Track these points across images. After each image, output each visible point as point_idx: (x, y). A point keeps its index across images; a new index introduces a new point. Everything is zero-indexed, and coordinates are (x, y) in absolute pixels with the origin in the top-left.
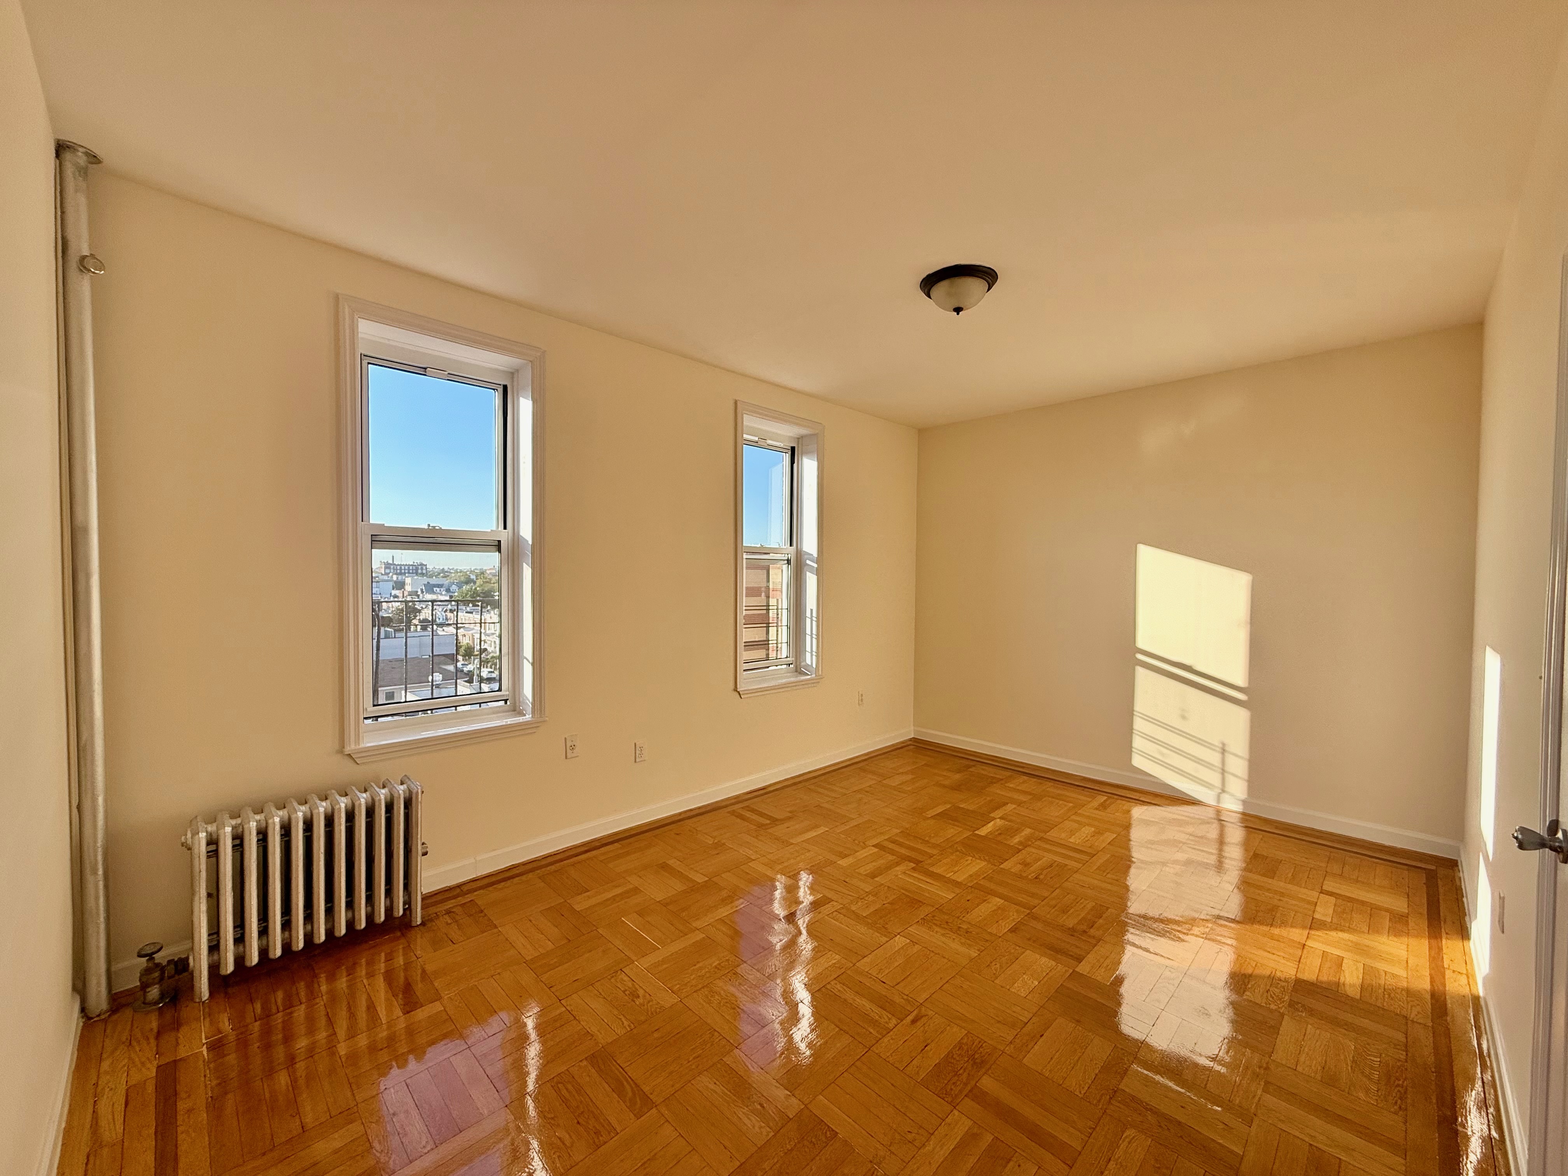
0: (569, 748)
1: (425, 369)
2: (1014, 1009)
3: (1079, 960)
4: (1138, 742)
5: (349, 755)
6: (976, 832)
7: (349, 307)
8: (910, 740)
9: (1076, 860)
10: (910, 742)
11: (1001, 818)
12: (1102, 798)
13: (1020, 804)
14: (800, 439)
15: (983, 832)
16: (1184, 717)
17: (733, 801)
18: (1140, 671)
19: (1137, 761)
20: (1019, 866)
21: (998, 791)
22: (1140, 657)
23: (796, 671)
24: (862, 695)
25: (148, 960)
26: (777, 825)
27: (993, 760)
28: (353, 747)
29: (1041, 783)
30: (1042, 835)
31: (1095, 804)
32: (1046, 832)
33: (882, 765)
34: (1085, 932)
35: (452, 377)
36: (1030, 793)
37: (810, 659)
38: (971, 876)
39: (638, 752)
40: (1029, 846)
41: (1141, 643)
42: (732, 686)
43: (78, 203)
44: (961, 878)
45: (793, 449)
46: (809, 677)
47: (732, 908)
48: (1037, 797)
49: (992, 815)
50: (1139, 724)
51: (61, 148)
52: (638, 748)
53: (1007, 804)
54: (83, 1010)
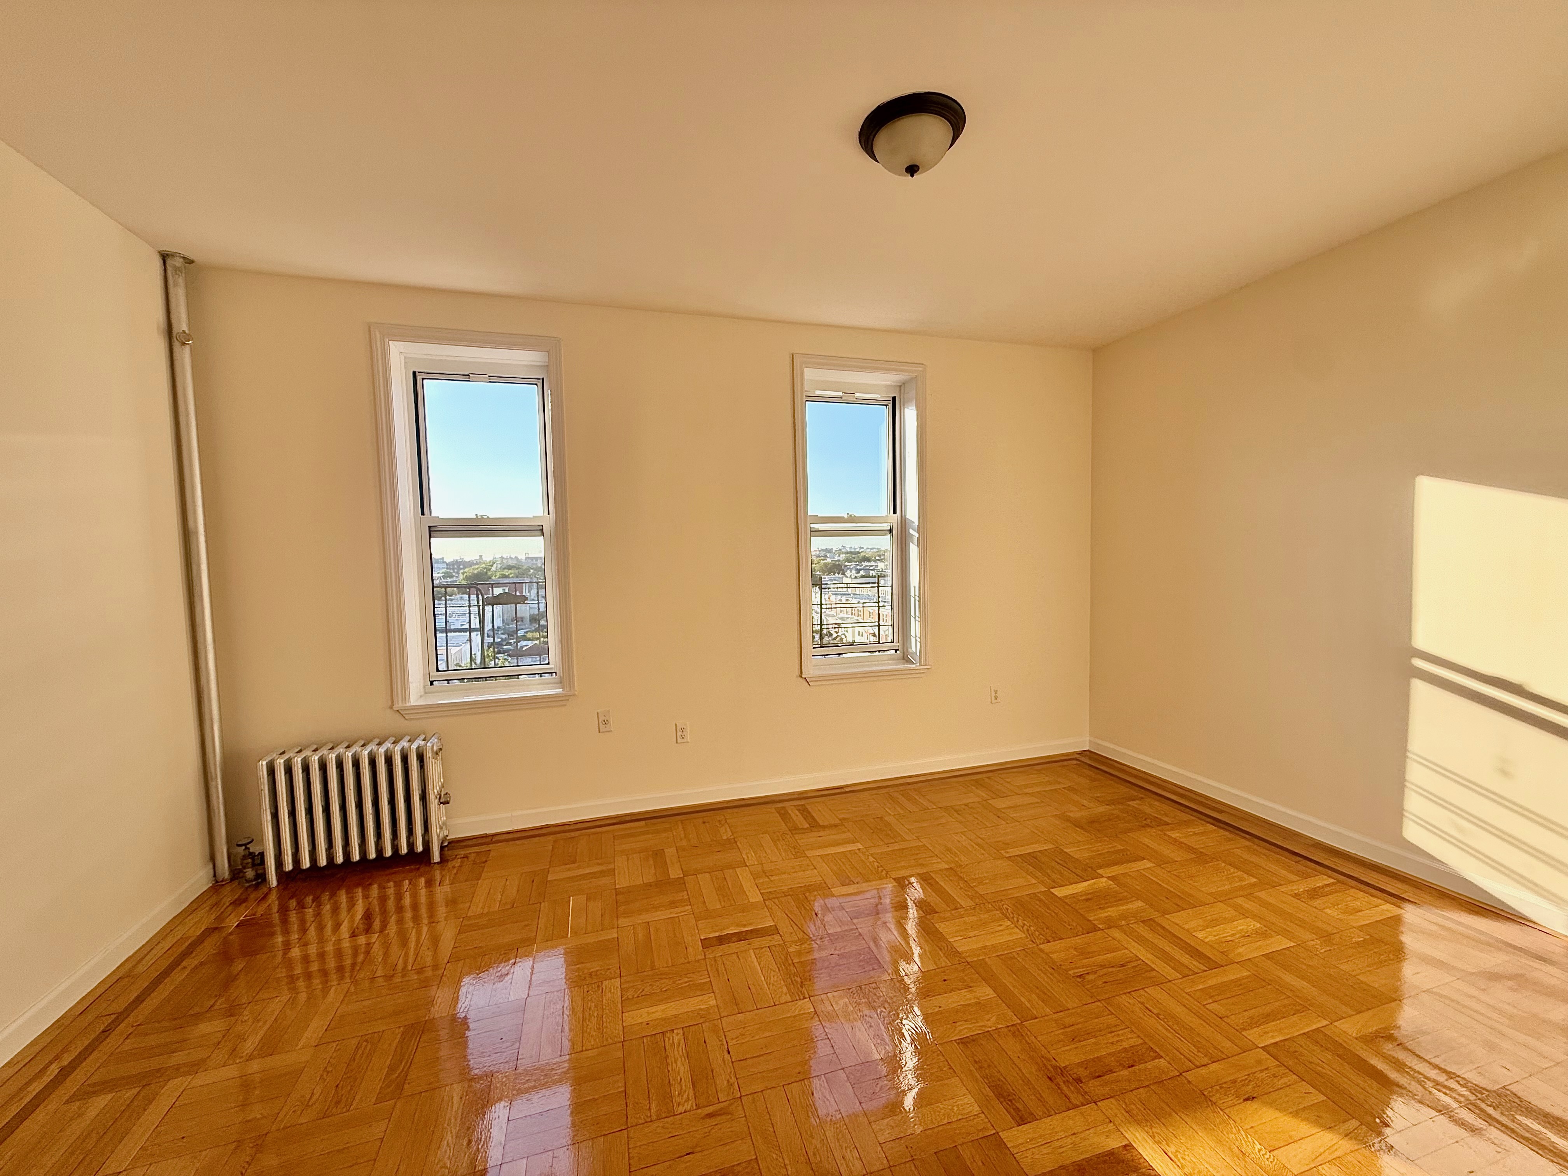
0: (603, 723)
1: (468, 375)
2: (848, 1155)
3: (1022, 1119)
4: (1413, 803)
5: (398, 711)
6: (1052, 890)
7: (380, 332)
8: (1081, 753)
9: (1177, 965)
10: (1077, 756)
11: (1108, 878)
12: (1322, 880)
13: (1162, 861)
14: (901, 386)
15: (1059, 892)
16: (1505, 773)
17: (796, 796)
18: (1418, 687)
19: (1412, 833)
20: (1072, 951)
21: (1146, 841)
22: (1418, 663)
23: (904, 659)
24: (996, 692)
25: (244, 850)
26: (812, 831)
27: (1182, 796)
28: (400, 704)
29: (1230, 840)
30: (1155, 915)
31: (1302, 887)
32: (1164, 913)
33: (1008, 780)
34: (1079, 1080)
35: (493, 379)
36: (1191, 849)
37: (915, 646)
38: (985, 947)
39: (679, 733)
40: (1118, 927)
41: (1421, 640)
42: (797, 672)
43: (179, 294)
44: (963, 946)
45: (894, 399)
46: (914, 666)
47: (671, 913)
48: (1201, 857)
49: (1100, 871)
50: (1415, 774)
51: (165, 257)
52: (678, 728)
53: (1144, 859)
54: (215, 876)
